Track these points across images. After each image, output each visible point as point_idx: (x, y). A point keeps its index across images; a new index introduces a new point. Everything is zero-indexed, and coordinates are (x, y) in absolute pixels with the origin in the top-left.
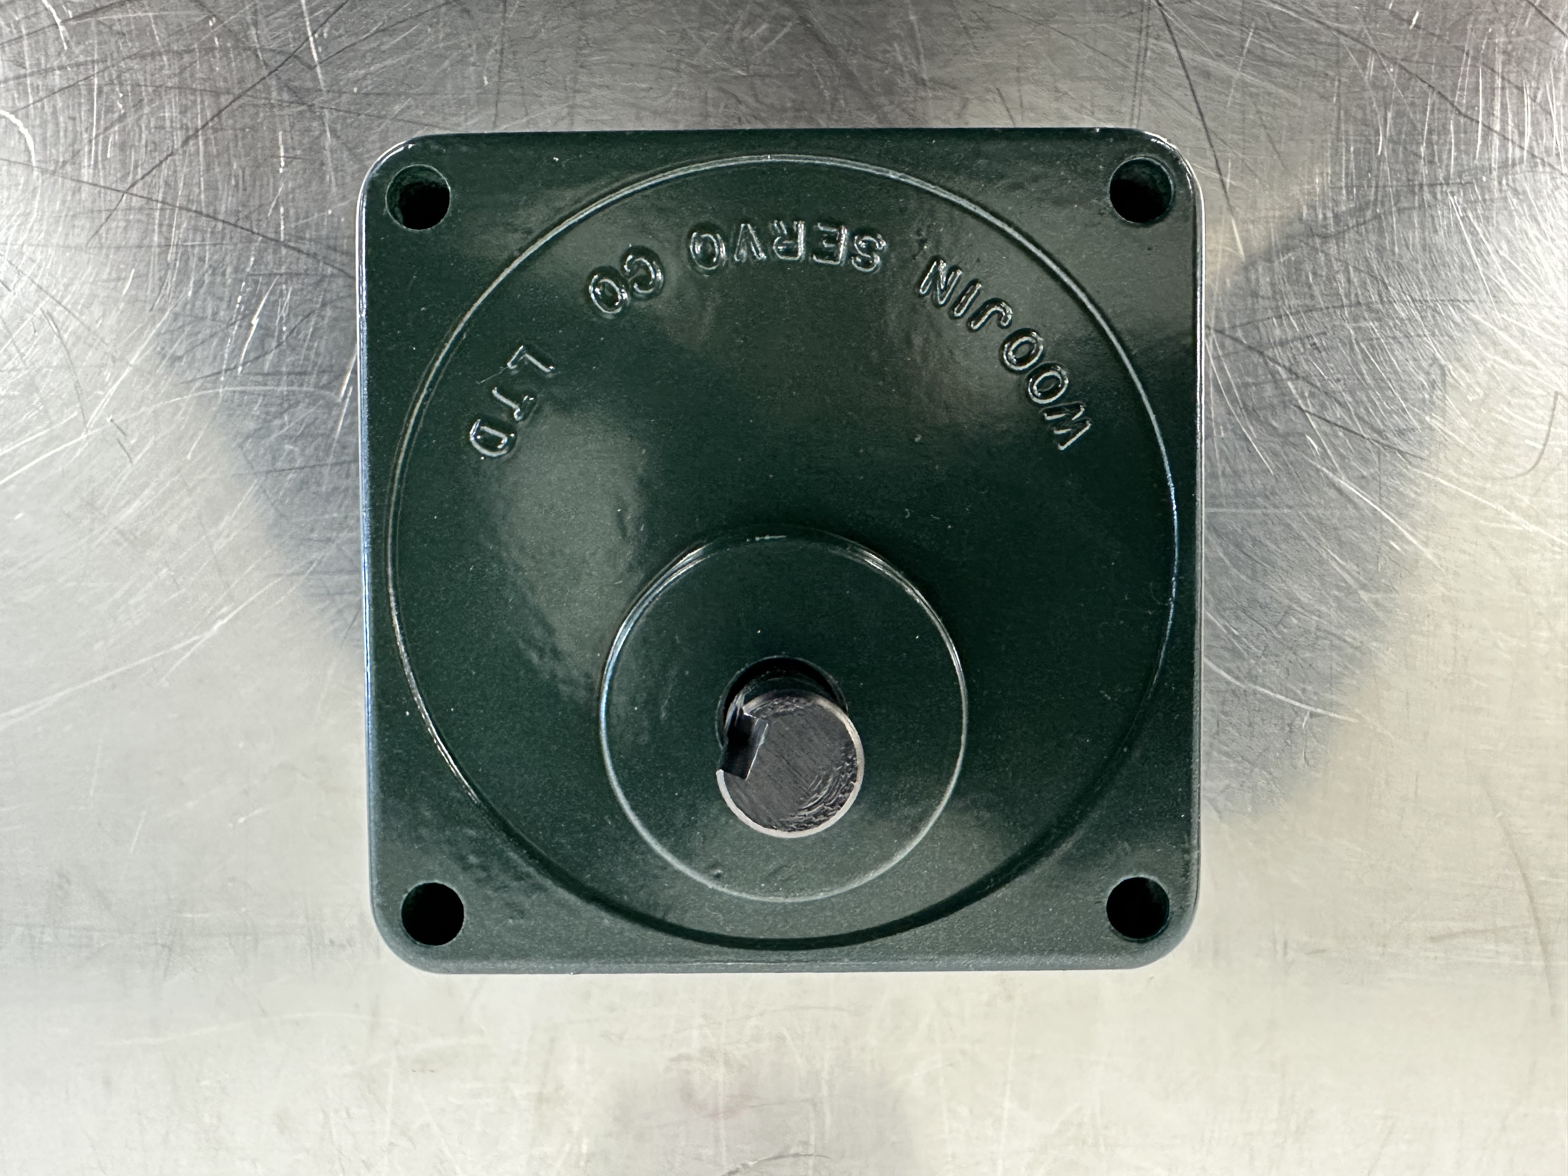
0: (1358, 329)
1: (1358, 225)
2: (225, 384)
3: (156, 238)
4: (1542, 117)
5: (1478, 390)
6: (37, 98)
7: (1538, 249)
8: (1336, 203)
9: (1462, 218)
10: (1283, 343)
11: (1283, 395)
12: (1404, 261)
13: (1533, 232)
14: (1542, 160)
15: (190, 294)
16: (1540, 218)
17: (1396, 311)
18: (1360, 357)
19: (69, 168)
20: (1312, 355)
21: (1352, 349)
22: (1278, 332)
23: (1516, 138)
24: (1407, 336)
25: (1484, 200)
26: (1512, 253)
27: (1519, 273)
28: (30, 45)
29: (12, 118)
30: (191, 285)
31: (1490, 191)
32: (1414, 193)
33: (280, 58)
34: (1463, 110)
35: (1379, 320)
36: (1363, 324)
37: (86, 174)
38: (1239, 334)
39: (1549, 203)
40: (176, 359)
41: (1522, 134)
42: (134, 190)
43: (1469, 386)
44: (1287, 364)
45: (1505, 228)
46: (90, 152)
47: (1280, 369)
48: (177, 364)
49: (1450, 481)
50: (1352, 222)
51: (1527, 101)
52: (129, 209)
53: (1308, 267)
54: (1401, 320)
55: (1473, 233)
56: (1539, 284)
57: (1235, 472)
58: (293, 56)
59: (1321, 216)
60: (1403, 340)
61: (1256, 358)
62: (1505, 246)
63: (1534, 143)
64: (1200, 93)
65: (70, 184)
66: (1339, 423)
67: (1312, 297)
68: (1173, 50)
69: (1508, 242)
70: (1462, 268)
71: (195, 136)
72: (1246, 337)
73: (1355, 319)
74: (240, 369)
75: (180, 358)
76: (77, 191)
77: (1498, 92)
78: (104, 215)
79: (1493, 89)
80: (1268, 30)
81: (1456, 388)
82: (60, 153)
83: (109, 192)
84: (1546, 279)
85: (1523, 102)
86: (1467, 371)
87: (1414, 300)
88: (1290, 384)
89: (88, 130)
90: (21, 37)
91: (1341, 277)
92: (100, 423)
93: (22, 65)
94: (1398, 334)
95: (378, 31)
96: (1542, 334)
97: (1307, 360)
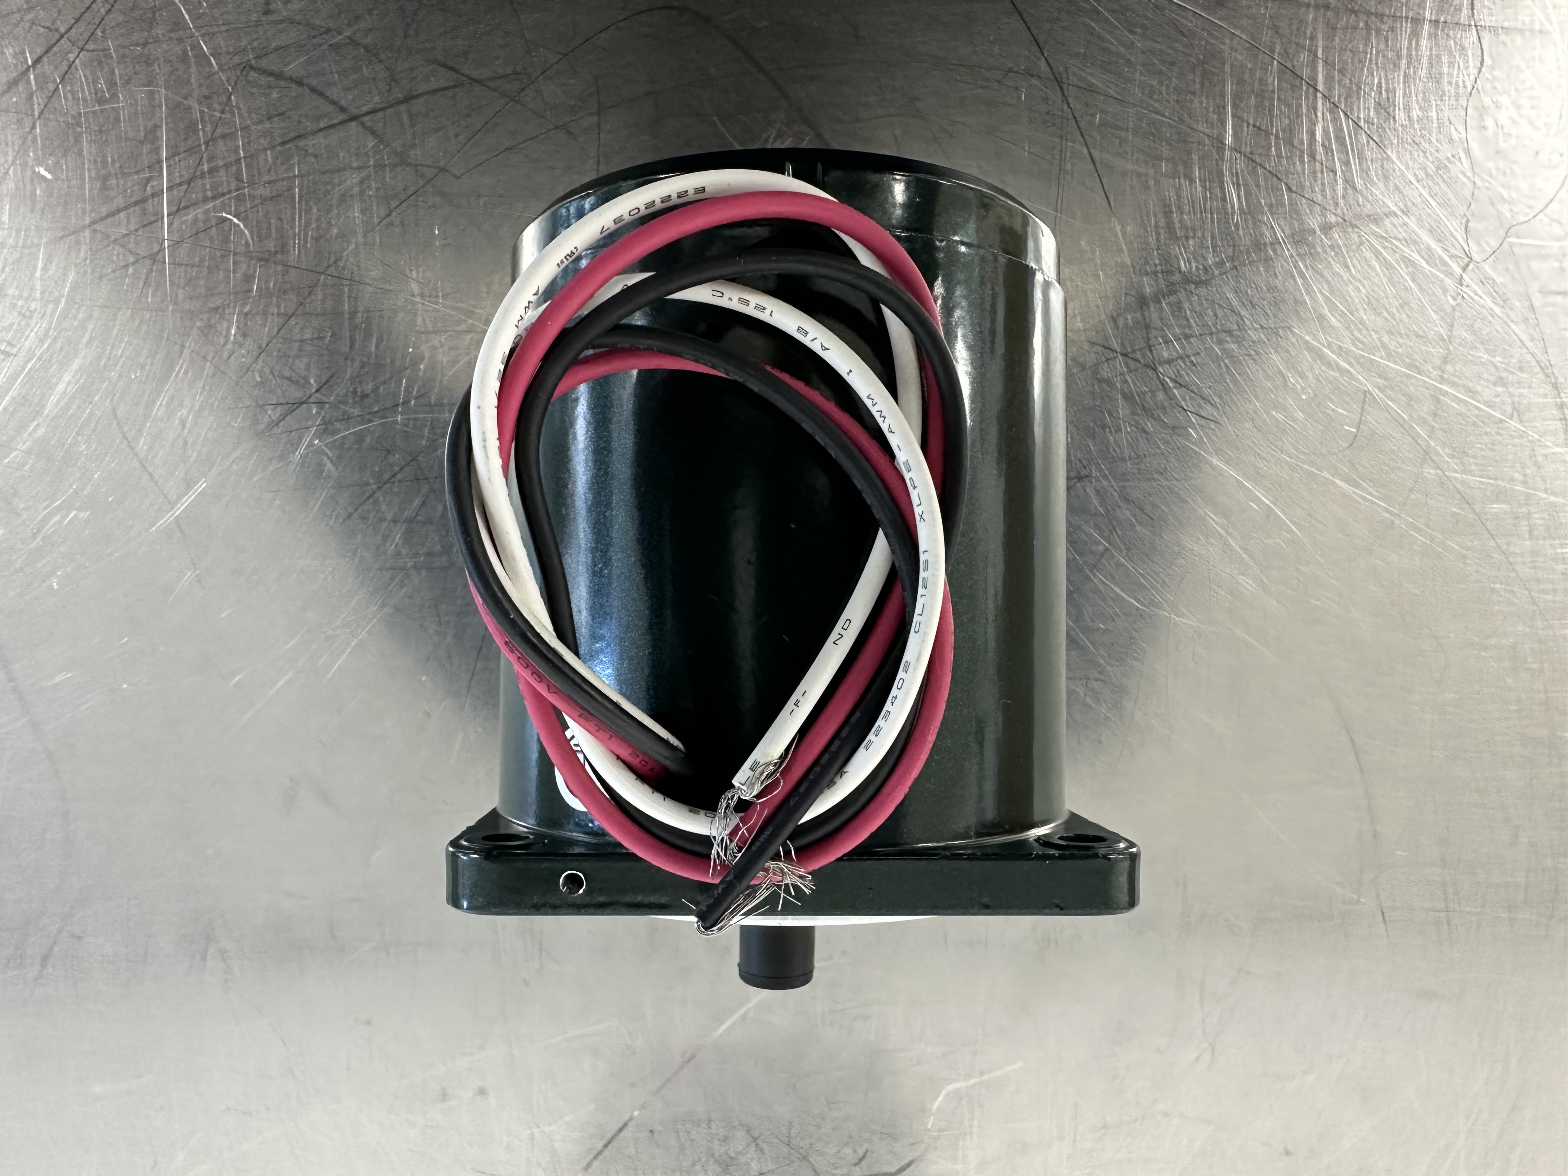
0: (1224, 350)
1: (1221, 274)
2: (402, 413)
3: (346, 306)
4: (1350, 191)
5: (1310, 391)
6: (253, 205)
7: (1350, 288)
8: (1205, 258)
9: (1295, 268)
10: (1169, 362)
11: (1171, 399)
12: (1255, 301)
13: (1346, 276)
14: (1351, 223)
15: (373, 348)
16: (1350, 265)
17: (1249, 335)
18: (1225, 370)
19: (279, 256)
20: (1192, 371)
21: (1220, 365)
22: (1166, 354)
23: (1332, 208)
24: (1258, 354)
25: (1311, 254)
26: (1332, 292)
27: (1337, 306)
28: (246, 165)
29: (235, 220)
30: (374, 341)
31: (1314, 246)
32: (1260, 250)
33: (435, 171)
34: (1294, 188)
35: (1238, 343)
36: (1227, 346)
37: (292, 258)
38: (1138, 355)
39: (1357, 255)
40: (365, 396)
41: (1337, 205)
42: (329, 272)
43: (1303, 388)
44: (1173, 376)
45: (1326, 274)
46: (295, 243)
47: (1168, 381)
48: (366, 400)
49: (1291, 457)
50: (1217, 272)
51: (1340, 181)
52: (325, 285)
53: (1186, 305)
54: (1254, 342)
55: (1303, 277)
56: (1350, 313)
57: (1138, 457)
58: (442, 170)
59: (1194, 269)
60: (1256, 357)
61: (1150, 372)
62: (1326, 287)
63: (1345, 211)
64: (1104, 181)
65: (279, 268)
66: (1211, 418)
67: (1190, 327)
68: (1085, 151)
69: (1328, 282)
70: (1296, 302)
71: (373, 230)
72: (1143, 356)
73: (1220, 342)
74: (413, 402)
75: (367, 396)
76: (285, 273)
77: (1319, 175)
78: (306, 291)
79: (1315, 172)
80: (1153, 134)
81: (1294, 390)
82: (271, 245)
83: (310, 273)
84: (1357, 310)
85: (1336, 180)
86: (1301, 378)
87: (1262, 327)
88: (1175, 391)
89: (293, 227)
90: (238, 161)
91: (1209, 311)
92: (311, 444)
93: (242, 181)
94: (1253, 353)
95: (506, 149)
96: (1353, 349)
97: (1188, 375)
